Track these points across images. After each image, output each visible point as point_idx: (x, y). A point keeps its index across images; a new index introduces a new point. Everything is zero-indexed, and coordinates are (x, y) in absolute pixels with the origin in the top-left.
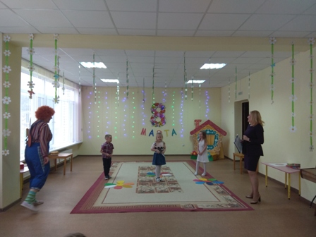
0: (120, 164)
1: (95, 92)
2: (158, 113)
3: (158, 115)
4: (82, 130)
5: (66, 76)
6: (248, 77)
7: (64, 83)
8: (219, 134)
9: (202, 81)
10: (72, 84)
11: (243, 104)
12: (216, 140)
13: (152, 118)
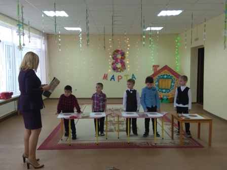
0: (84, 106)
1: (60, 40)
2: (119, 59)
3: (119, 61)
4: (49, 75)
5: (31, 25)
6: (204, 23)
7: (29, 32)
8: (175, 78)
9: (160, 28)
10: (38, 32)
11: (199, 49)
12: (173, 84)
13: (113, 64)
